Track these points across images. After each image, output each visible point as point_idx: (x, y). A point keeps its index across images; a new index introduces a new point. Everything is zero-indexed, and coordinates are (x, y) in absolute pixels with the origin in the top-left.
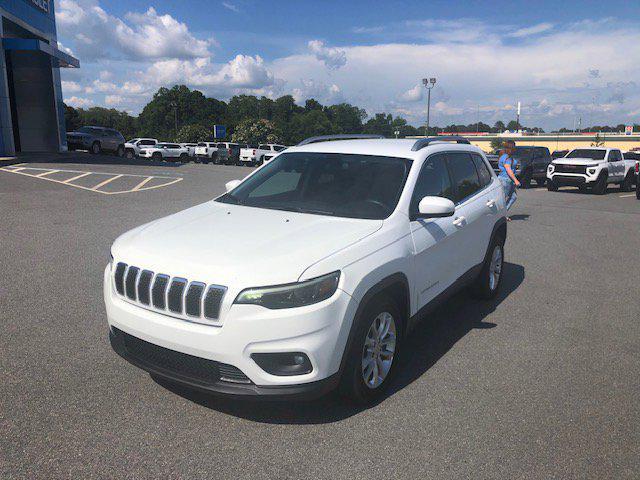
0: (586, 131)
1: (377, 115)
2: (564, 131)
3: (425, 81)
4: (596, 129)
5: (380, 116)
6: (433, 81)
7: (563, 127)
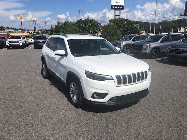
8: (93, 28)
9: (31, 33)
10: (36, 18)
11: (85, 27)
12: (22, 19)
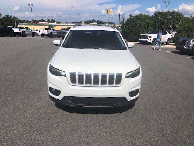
0: (73, 23)
1: (6, 16)
2: (67, 23)
3: (29, 5)
4: (75, 23)
5: (7, 16)
6: (32, 5)
7: (66, 22)
8: (173, 22)
9: (116, 27)
10: (122, 12)
11: (163, 20)
12: (110, 13)
